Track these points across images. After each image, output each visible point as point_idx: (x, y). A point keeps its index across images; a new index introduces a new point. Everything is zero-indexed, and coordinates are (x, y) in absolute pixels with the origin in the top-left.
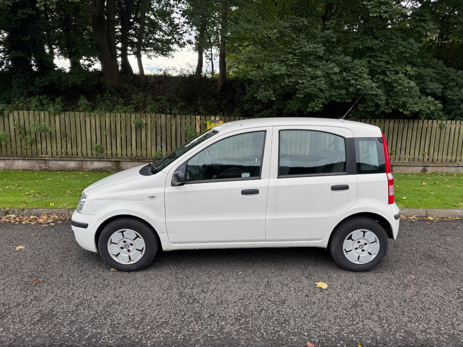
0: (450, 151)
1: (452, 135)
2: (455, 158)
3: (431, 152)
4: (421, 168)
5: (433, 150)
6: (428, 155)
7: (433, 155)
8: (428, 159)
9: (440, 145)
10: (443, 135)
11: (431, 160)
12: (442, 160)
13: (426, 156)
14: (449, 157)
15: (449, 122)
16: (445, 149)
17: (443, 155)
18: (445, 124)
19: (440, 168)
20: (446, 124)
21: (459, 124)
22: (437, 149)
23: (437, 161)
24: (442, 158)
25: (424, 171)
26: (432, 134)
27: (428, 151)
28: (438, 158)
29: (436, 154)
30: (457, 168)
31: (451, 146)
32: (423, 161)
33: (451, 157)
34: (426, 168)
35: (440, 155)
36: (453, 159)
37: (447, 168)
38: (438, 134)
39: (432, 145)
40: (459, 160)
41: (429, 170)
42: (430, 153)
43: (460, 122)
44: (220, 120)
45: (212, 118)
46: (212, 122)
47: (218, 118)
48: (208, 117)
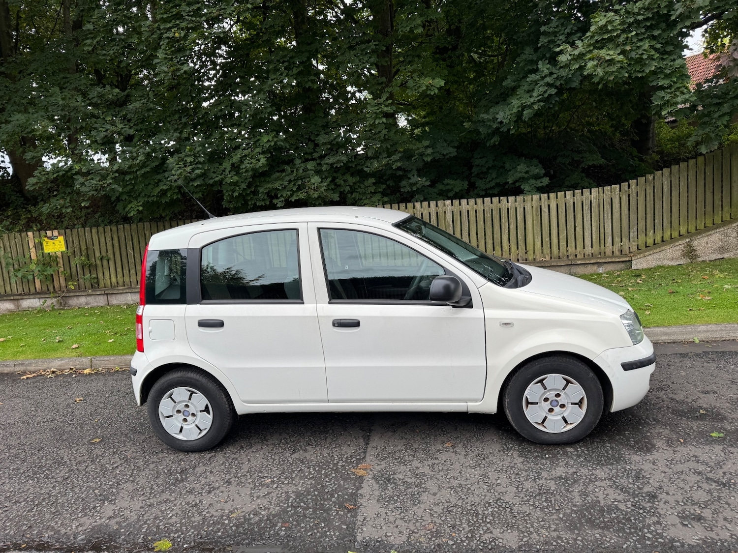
44: (59, 235)
45: (49, 233)
46: (49, 238)
47: (56, 233)
48: (43, 233)
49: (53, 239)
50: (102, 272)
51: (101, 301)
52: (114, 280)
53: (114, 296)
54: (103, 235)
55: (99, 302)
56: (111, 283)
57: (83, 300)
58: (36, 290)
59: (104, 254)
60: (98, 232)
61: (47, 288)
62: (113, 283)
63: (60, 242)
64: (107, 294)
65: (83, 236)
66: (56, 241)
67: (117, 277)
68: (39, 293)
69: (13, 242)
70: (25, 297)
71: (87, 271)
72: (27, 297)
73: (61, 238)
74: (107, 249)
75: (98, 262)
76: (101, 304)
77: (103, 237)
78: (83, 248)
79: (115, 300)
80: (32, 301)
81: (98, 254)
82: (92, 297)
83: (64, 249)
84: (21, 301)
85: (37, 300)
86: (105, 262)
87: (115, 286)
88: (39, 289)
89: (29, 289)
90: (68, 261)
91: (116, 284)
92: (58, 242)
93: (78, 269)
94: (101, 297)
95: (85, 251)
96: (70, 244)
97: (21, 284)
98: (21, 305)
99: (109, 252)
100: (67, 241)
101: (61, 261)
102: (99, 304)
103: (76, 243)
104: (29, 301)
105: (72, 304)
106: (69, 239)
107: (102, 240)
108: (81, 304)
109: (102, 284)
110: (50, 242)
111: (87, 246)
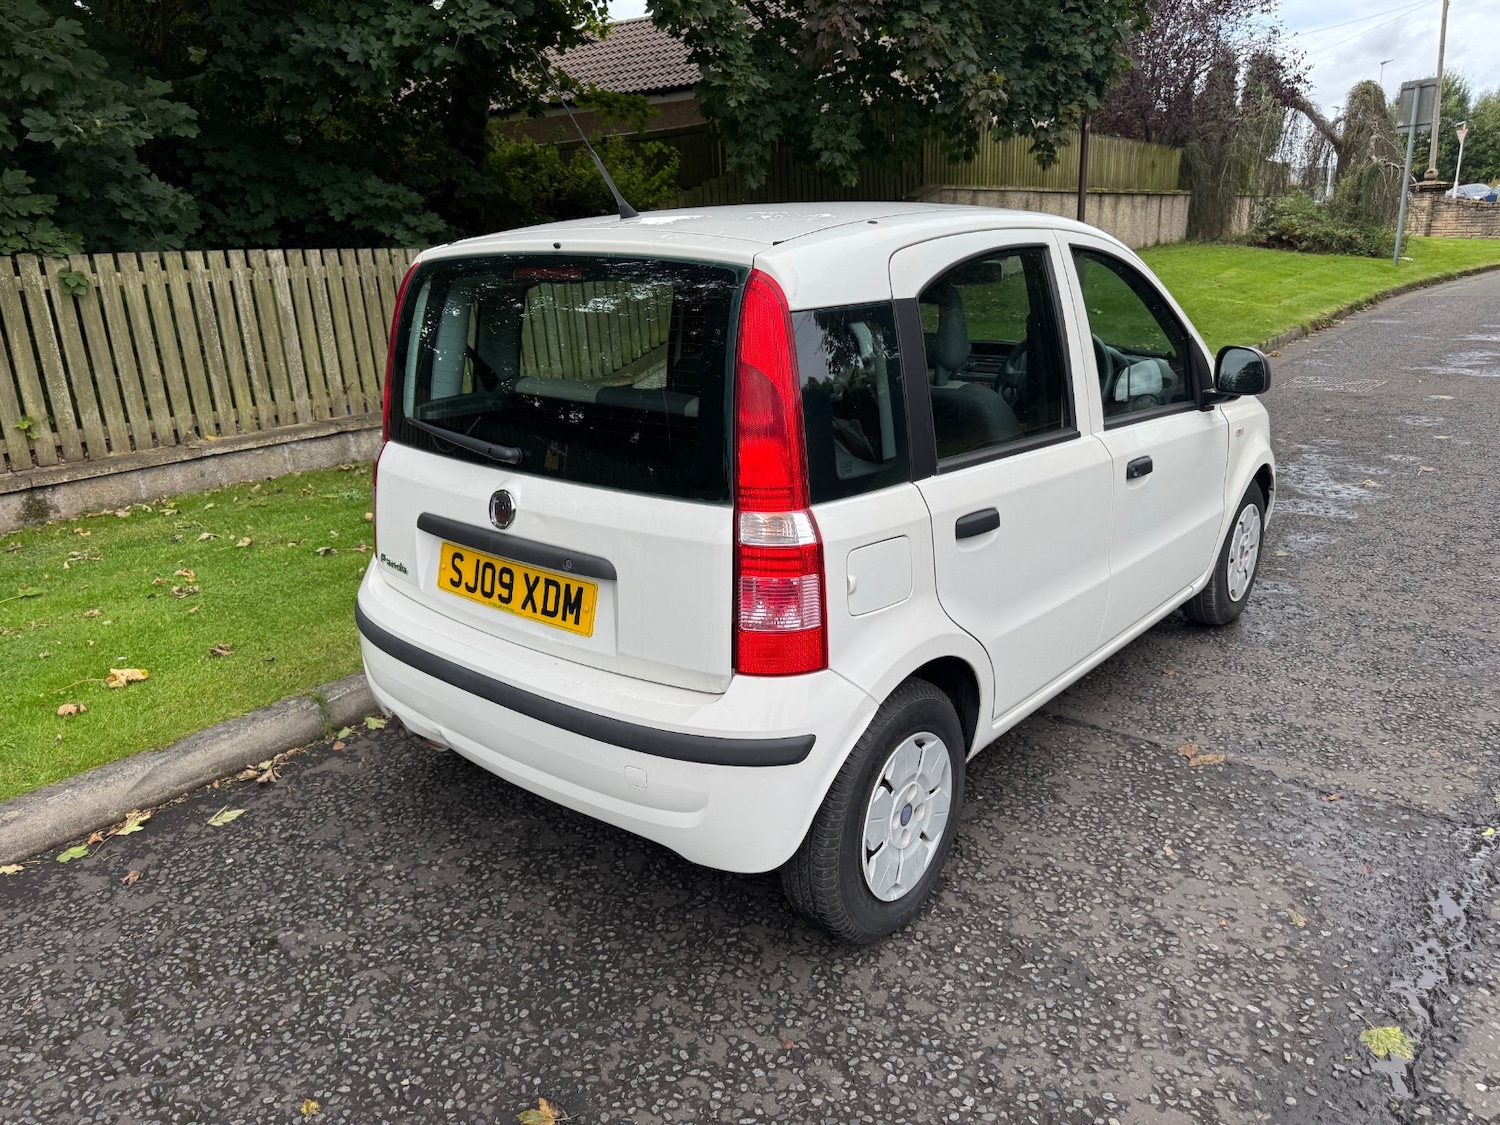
0: (157, 395)
1: (142, 322)
2: (190, 423)
3: (65, 412)
4: (16, 503)
5: (68, 400)
6: (54, 428)
7: (79, 425)
8: (59, 448)
9: (98, 376)
10: (94, 329)
11: (73, 450)
12: (131, 438)
13: (44, 433)
14: (163, 423)
15: (104, 261)
16: (131, 390)
17: (131, 418)
18: (87, 270)
19: (112, 483)
20: (94, 271)
21: (158, 265)
22: (85, 393)
23: (109, 448)
24: (130, 429)
25: (37, 512)
26: (36, 327)
27: (44, 410)
28: (106, 432)
29: (90, 417)
30: (197, 466)
31: (155, 369)
32: (35, 462)
33: (168, 419)
34: (40, 496)
35: (115, 420)
36: (185, 428)
37: (149, 476)
38: (67, 324)
39: (56, 378)
40: (212, 427)
41: (62, 501)
42: (58, 417)
43: (156, 256)
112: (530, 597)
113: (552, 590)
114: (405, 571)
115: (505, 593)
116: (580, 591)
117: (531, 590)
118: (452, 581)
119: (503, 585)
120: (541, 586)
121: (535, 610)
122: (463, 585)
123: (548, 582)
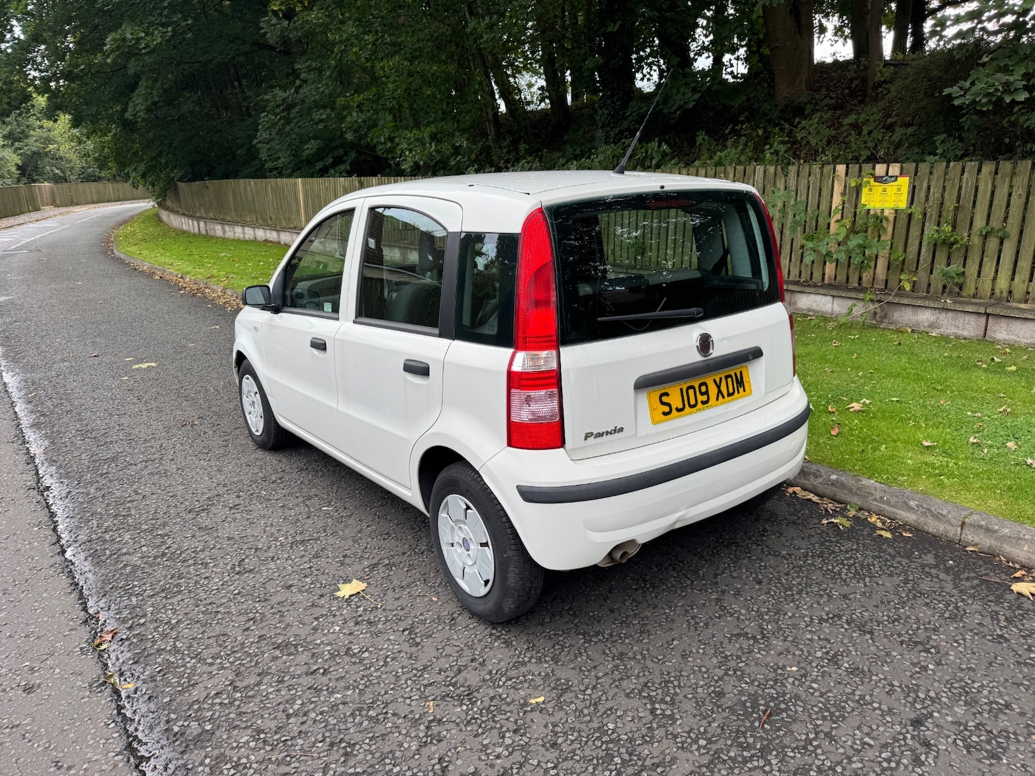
44: (901, 174)
45: (880, 169)
46: (878, 179)
47: (895, 169)
48: (867, 168)
49: (885, 182)
50: (977, 262)
51: (968, 326)
52: (1003, 283)
53: (1003, 323)
54: (1007, 180)
55: (964, 329)
56: (993, 290)
57: (925, 317)
58: (823, 279)
59: (996, 223)
60: (996, 173)
61: (845, 279)
62: (997, 291)
63: (899, 190)
64: (988, 315)
65: (957, 181)
66: (891, 188)
67: (1013, 279)
68: (830, 286)
69: (803, 182)
70: (807, 290)
71: (941, 257)
72: (812, 290)
73: (904, 182)
74: (1007, 213)
75: (976, 240)
76: (966, 334)
77: (1006, 185)
78: (950, 205)
79: (1003, 332)
80: (819, 298)
81: (979, 223)
82: (950, 314)
83: (903, 205)
84: (798, 296)
85: (829, 298)
86: (993, 243)
87: (1000, 299)
88: (830, 277)
89: (812, 274)
90: (904, 231)
91: (1005, 294)
92: (895, 189)
93: (923, 250)
94: (972, 320)
95: (951, 214)
96: (920, 196)
97: (798, 263)
98: (795, 303)
99: (1010, 220)
100: (914, 187)
101: (890, 229)
102: (960, 332)
103: (935, 193)
104: (812, 297)
105: (900, 320)
106: (921, 185)
107: (1002, 192)
108: (918, 324)
109: (970, 288)
110: (878, 187)
111: (958, 202)
112: (720, 392)
113: (729, 380)
114: (621, 430)
115: (704, 398)
116: (741, 372)
117: (719, 387)
118: (665, 414)
119: (702, 394)
120: (724, 381)
121: (723, 397)
122: (674, 410)
123: (726, 377)
